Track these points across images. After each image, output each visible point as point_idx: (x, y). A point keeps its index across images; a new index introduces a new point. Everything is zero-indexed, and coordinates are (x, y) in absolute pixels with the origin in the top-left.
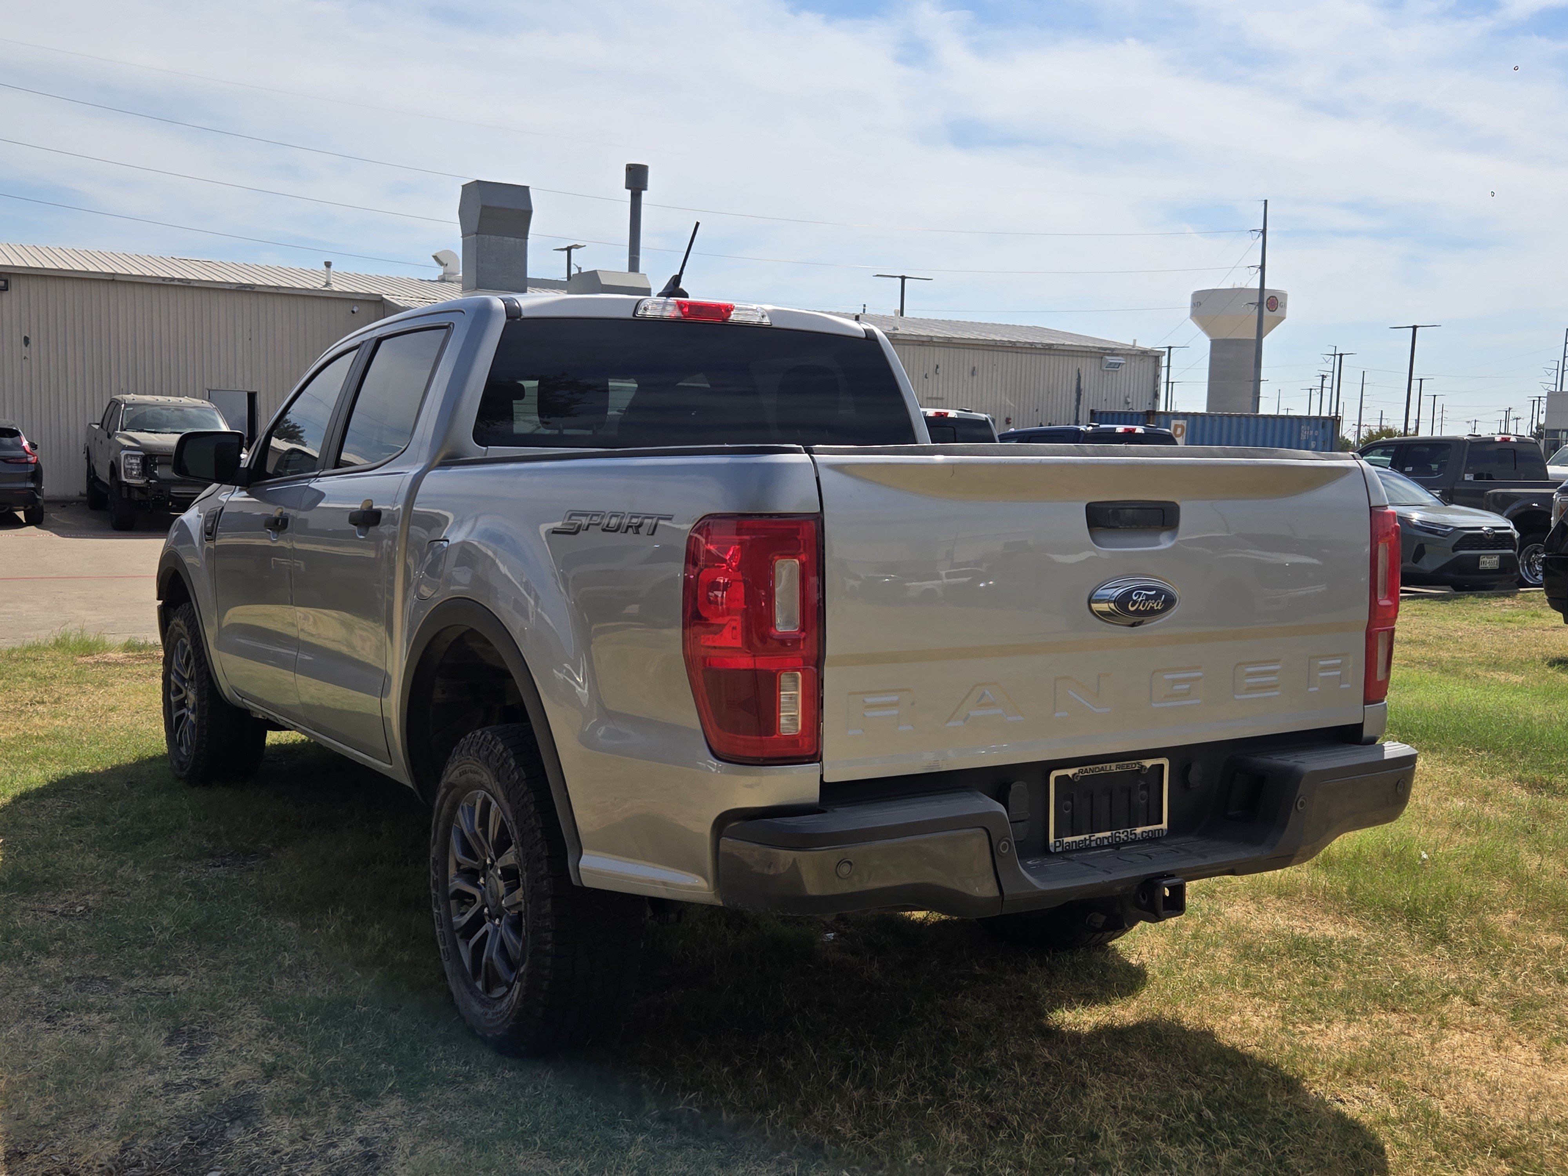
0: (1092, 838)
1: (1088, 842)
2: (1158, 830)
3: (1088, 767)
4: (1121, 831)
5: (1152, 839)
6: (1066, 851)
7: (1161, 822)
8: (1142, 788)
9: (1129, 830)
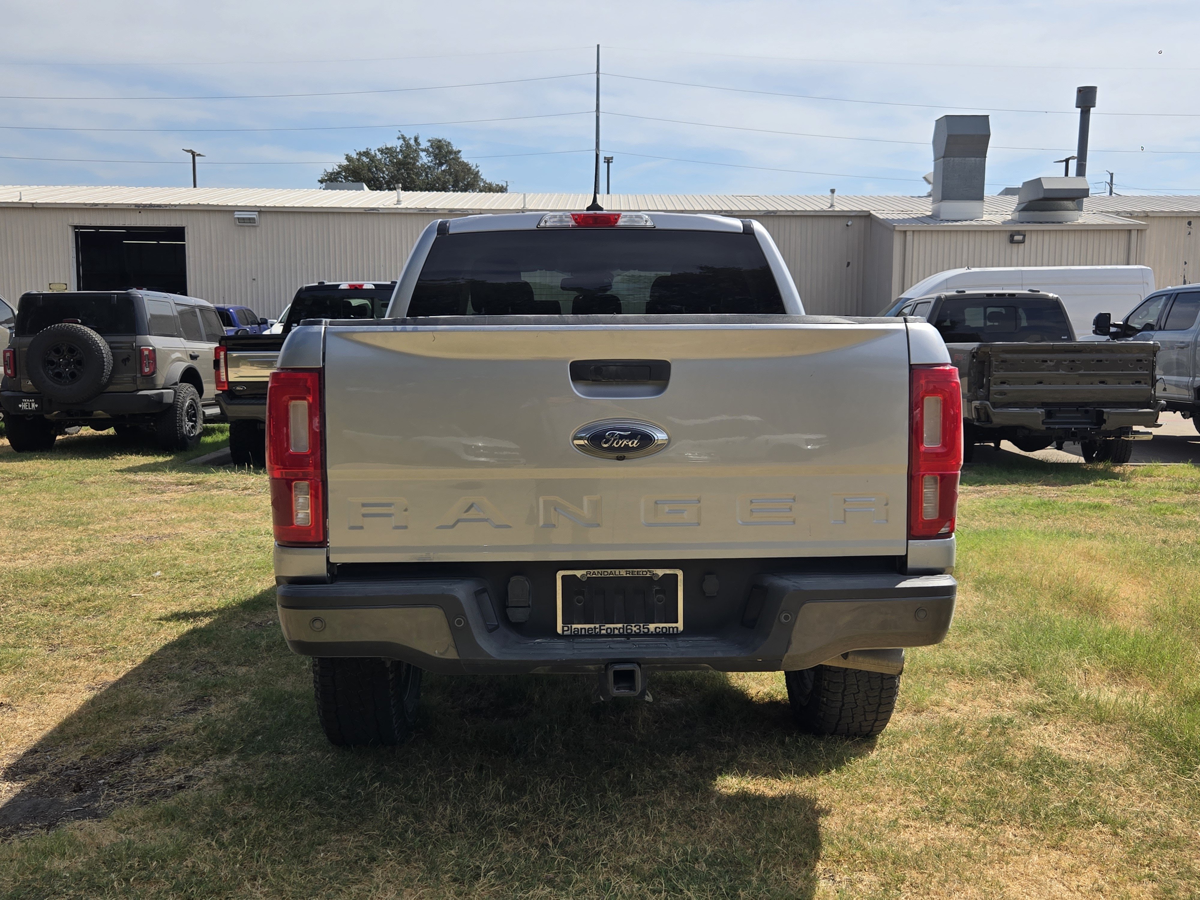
0: (602, 628)
1: (597, 630)
2: (673, 628)
3: (596, 570)
5: (667, 635)
6: (576, 636)
7: (677, 622)
8: (657, 592)
9: (642, 625)
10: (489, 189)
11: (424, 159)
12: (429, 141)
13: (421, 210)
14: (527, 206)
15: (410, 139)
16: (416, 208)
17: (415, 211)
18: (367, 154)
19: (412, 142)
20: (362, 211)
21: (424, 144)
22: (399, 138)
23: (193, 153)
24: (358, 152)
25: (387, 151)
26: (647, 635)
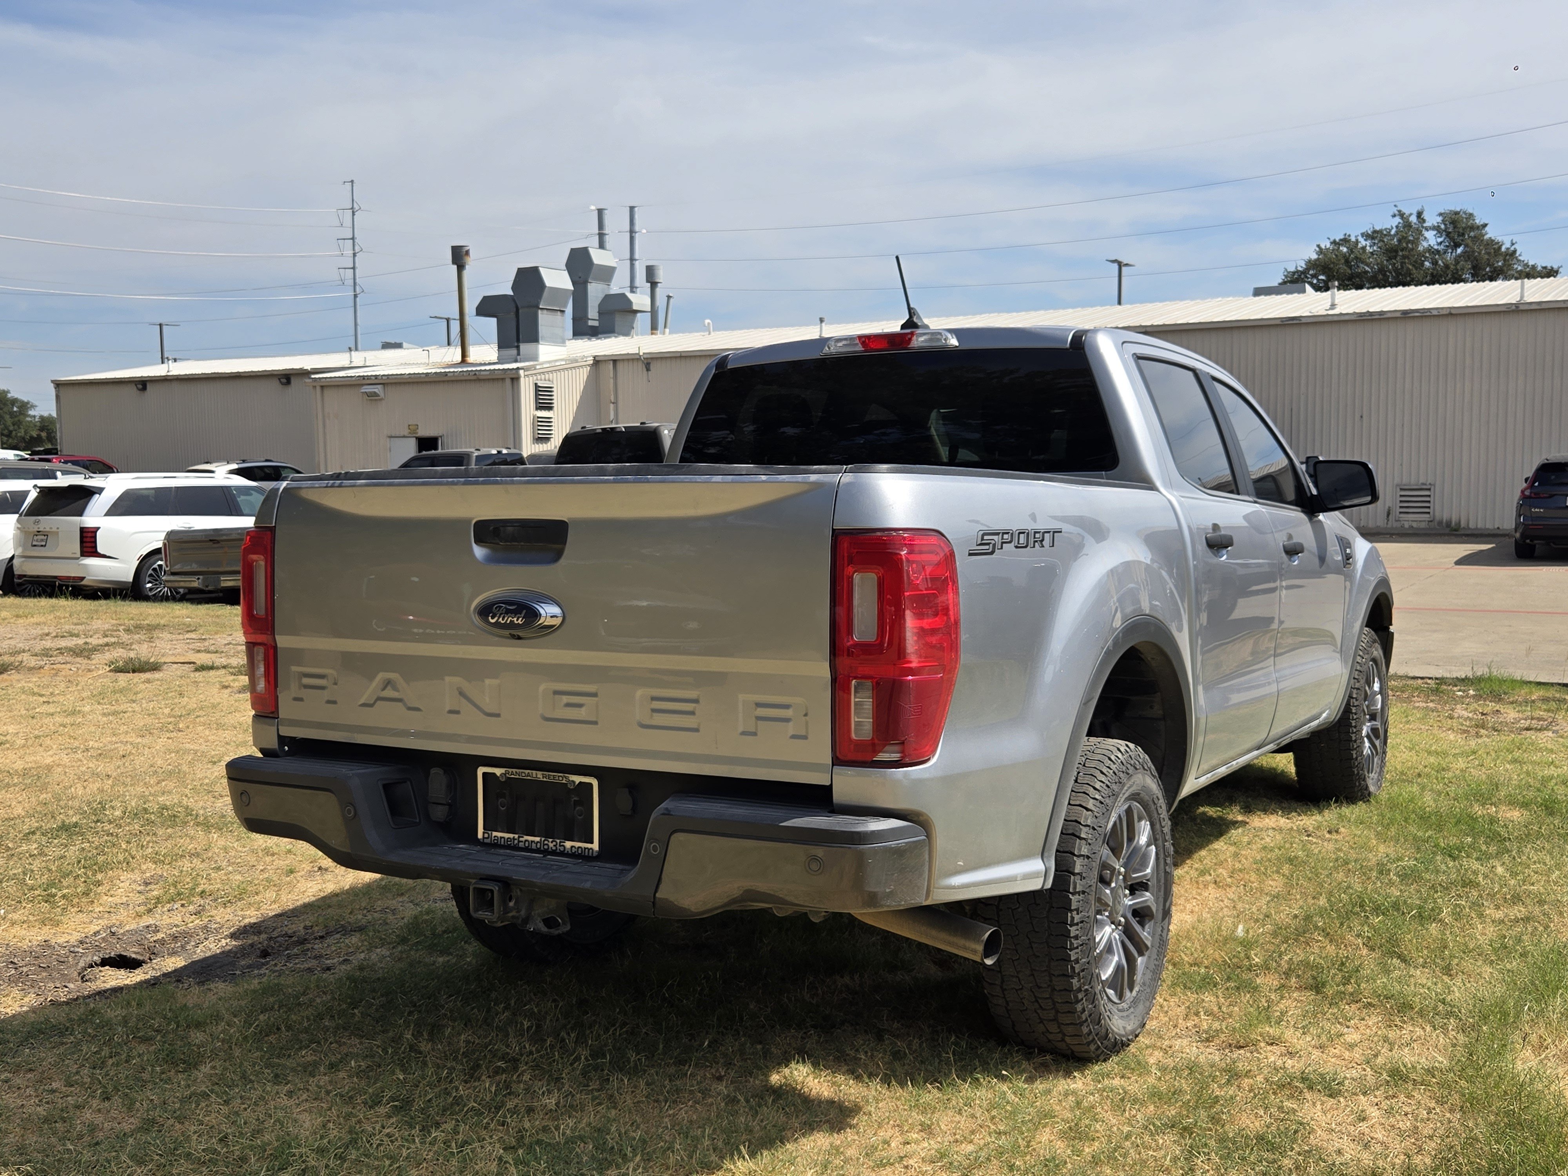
0: (521, 839)
1: (516, 842)
2: (589, 849)
3: (514, 770)
4: (550, 840)
5: (575, 855)
6: (496, 845)
7: (592, 843)
8: (576, 803)
9: (558, 841)
10: (1531, 273)
11: (1431, 239)
12: (1440, 214)
13: (1361, 315)
14: (1525, 299)
15: (1411, 214)
16: (1355, 313)
17: (1353, 318)
18: (1345, 241)
19: (1413, 219)
20: (1278, 322)
21: (1432, 219)
22: (1394, 216)
23: (1120, 265)
24: (1332, 240)
25: (1374, 235)
26: (563, 854)
